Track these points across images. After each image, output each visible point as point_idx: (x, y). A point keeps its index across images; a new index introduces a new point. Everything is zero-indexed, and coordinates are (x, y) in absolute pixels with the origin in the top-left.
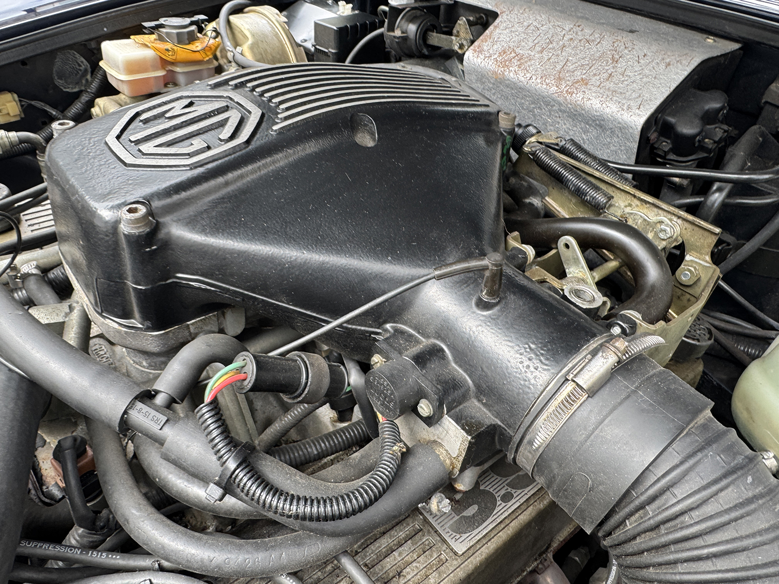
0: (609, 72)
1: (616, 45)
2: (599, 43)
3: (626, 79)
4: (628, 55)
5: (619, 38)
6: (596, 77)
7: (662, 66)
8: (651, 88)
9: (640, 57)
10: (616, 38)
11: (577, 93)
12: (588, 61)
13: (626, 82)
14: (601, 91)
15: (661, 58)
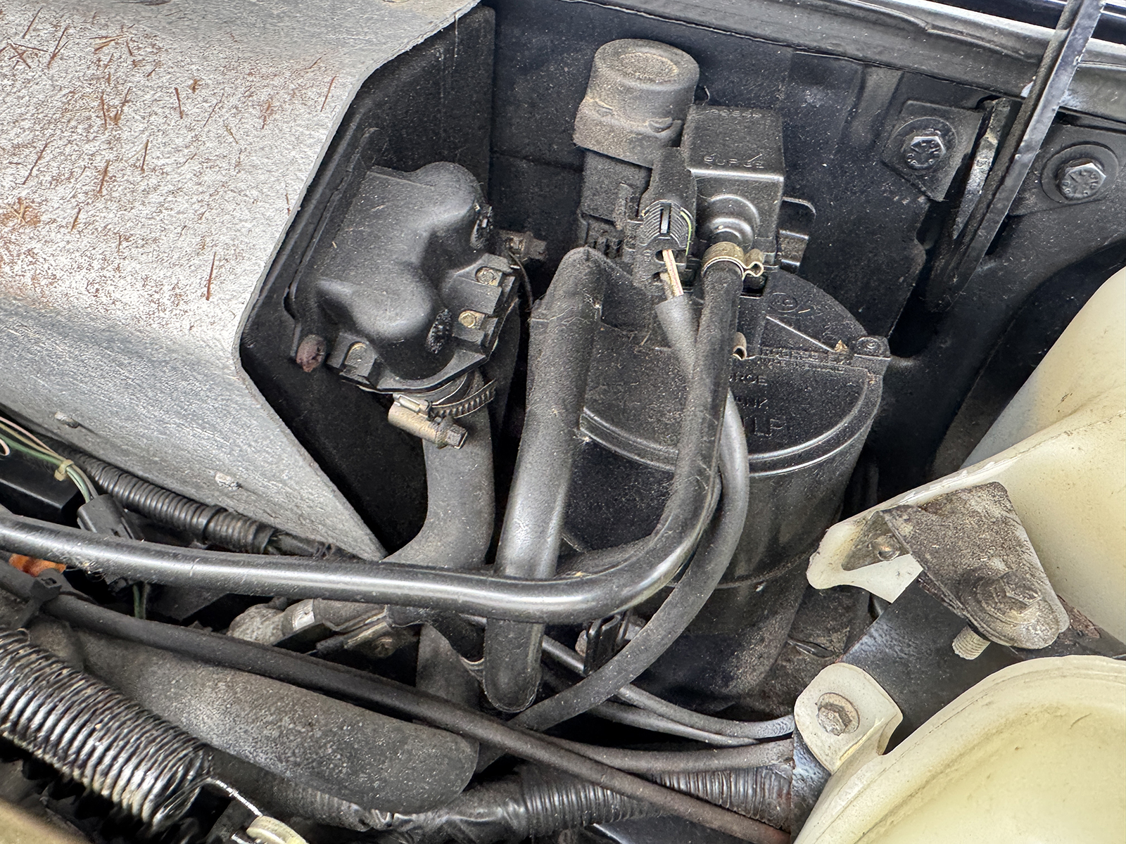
0: (99, 163)
1: (105, 59)
3: (154, 181)
4: (144, 89)
5: (113, 31)
7: (252, 119)
9: (183, 95)
10: (103, 33)
12: (31, 130)
15: (242, 90)
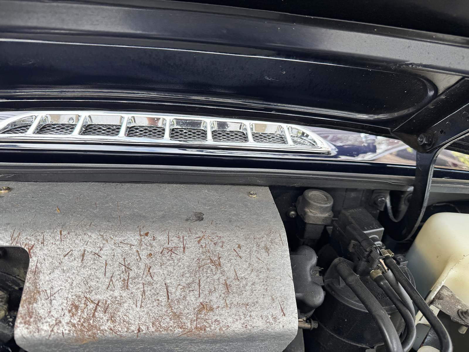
0: (222, 281)
1: (204, 245)
2: (184, 248)
3: (244, 282)
4: (223, 252)
5: (200, 234)
6: (214, 295)
7: (264, 254)
8: (274, 284)
9: (237, 251)
10: (197, 236)
11: (210, 326)
12: (191, 277)
13: (247, 288)
14: (234, 310)
15: (255, 245)
